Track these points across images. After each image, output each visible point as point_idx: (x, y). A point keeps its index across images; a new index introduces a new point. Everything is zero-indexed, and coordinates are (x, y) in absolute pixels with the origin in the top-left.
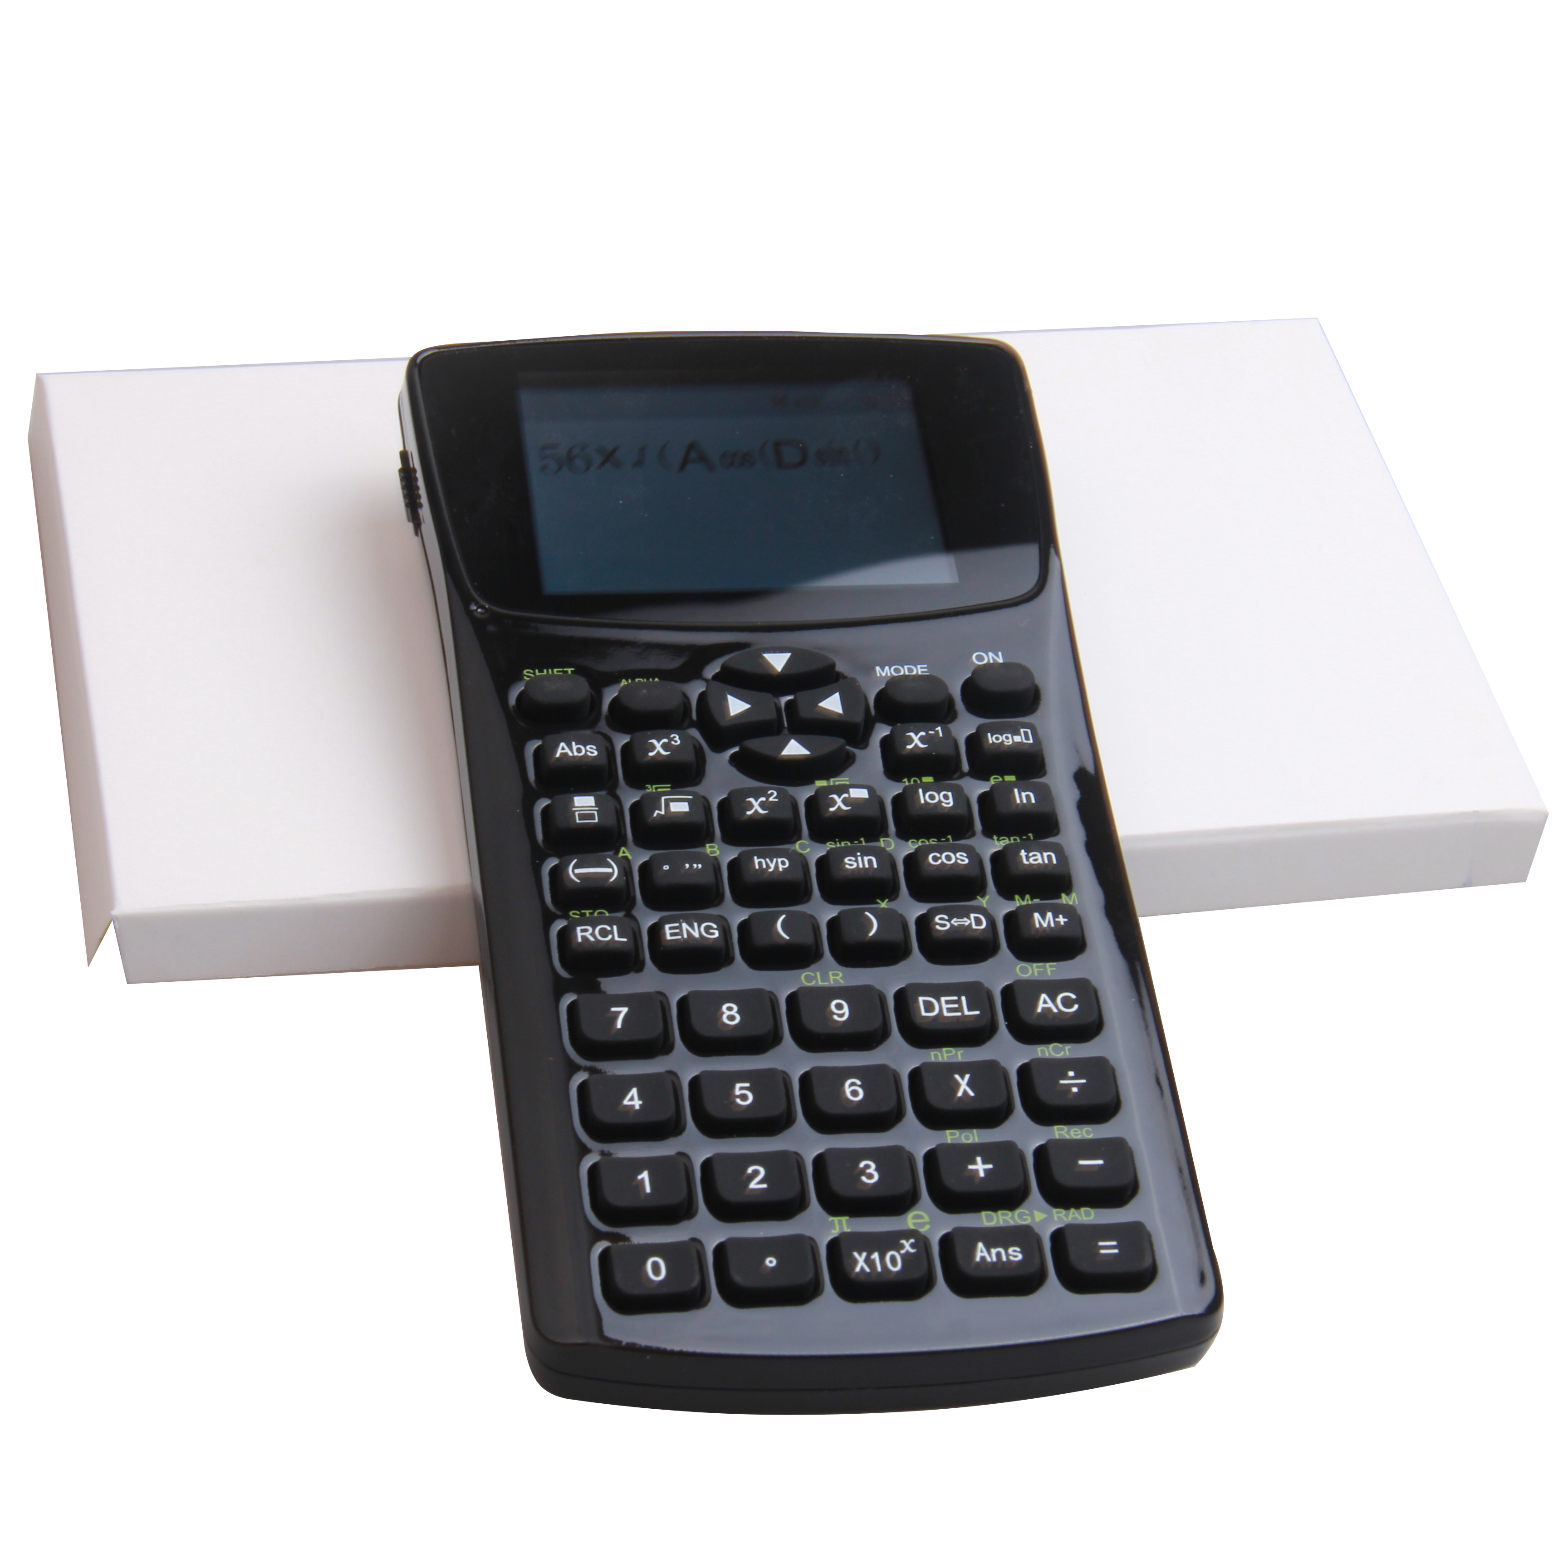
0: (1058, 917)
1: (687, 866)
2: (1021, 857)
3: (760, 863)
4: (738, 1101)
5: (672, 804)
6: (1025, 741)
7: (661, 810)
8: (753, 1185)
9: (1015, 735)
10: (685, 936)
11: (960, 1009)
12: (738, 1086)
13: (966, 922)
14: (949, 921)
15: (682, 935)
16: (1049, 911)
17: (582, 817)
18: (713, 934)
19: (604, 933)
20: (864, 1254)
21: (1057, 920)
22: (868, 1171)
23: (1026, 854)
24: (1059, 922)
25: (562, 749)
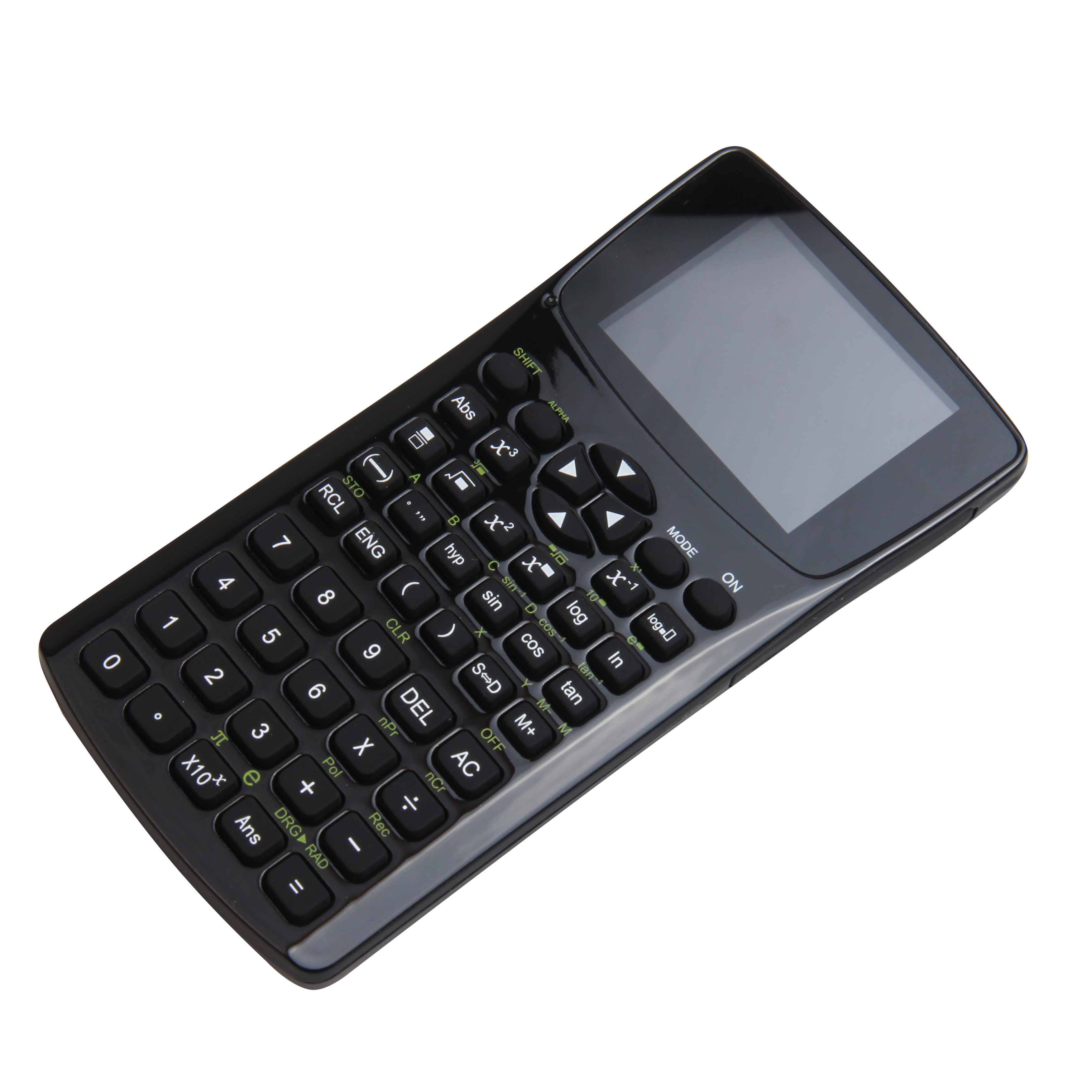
0: (532, 728)
1: (419, 513)
2: (565, 683)
3: (450, 549)
4: (264, 636)
5: (460, 478)
6: (664, 636)
7: (451, 476)
8: (207, 678)
9: (664, 629)
10: (363, 542)
11: (421, 714)
12: (276, 630)
13: (488, 680)
14: (483, 671)
15: (363, 540)
16: (532, 721)
17: (415, 440)
18: (377, 555)
19: (334, 500)
20: (198, 761)
21: (529, 729)
22: (261, 730)
23: (570, 685)
24: (528, 731)
25: (459, 400)
